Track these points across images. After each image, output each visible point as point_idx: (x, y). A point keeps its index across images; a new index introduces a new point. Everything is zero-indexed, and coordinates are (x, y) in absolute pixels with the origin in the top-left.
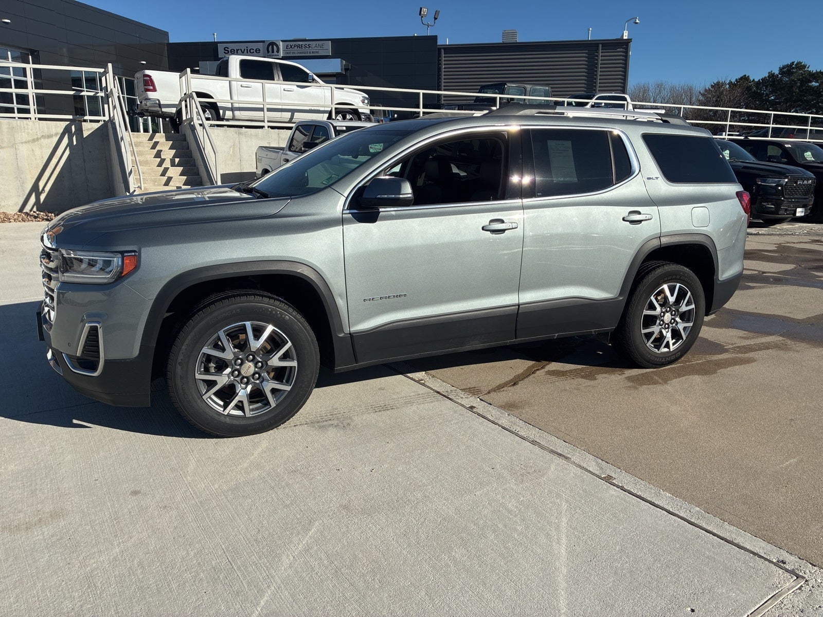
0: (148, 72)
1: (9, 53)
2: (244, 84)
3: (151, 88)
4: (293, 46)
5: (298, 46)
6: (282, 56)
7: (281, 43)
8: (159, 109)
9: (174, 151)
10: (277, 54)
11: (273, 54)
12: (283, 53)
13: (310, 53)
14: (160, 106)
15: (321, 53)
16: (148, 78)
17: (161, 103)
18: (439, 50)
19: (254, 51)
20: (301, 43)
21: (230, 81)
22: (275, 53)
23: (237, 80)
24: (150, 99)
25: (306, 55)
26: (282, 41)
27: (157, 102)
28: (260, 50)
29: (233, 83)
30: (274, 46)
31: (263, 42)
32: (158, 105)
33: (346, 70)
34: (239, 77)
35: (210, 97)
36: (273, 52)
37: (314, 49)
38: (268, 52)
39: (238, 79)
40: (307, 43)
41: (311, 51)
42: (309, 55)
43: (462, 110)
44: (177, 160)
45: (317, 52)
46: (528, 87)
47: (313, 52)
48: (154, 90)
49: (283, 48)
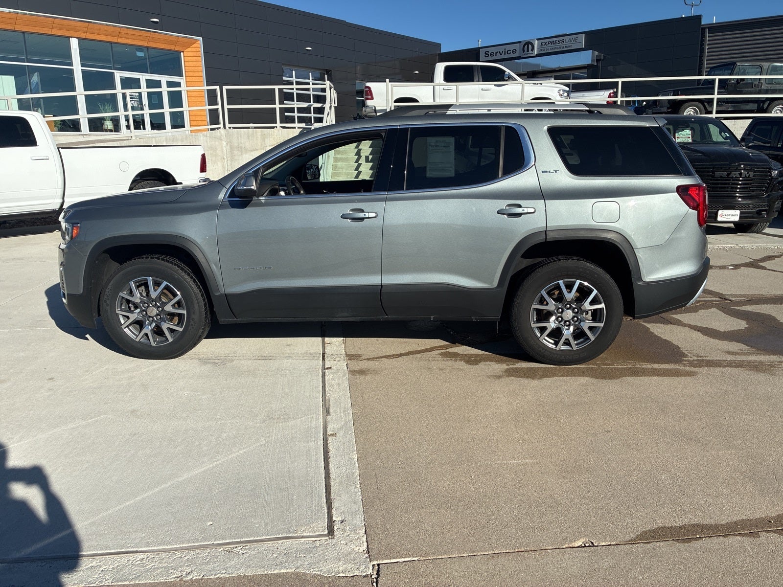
0: (368, 84)
1: (310, 74)
2: (446, 87)
3: (370, 97)
4: (547, 44)
5: (552, 43)
6: (536, 53)
7: (536, 41)
8: (374, 114)
9: (371, 149)
10: (531, 52)
11: (528, 53)
12: (537, 51)
13: (563, 48)
14: (375, 111)
15: (574, 47)
16: (368, 89)
17: (377, 109)
18: (703, 29)
19: (511, 52)
20: (555, 39)
21: (434, 86)
22: (530, 51)
23: (440, 85)
24: (368, 106)
25: (561, 50)
26: (537, 39)
27: (374, 108)
28: (516, 51)
29: (437, 88)
30: (530, 45)
31: (520, 42)
32: (374, 111)
33: (598, 61)
34: (442, 81)
35: (416, 101)
36: (528, 51)
37: (568, 43)
38: (524, 51)
39: (442, 84)
40: (561, 38)
41: (564, 46)
42: (562, 50)
43: (678, 95)
44: (371, 157)
45: (570, 46)
46: (765, 65)
47: (566, 47)
48: (372, 98)
49: (538, 46)
